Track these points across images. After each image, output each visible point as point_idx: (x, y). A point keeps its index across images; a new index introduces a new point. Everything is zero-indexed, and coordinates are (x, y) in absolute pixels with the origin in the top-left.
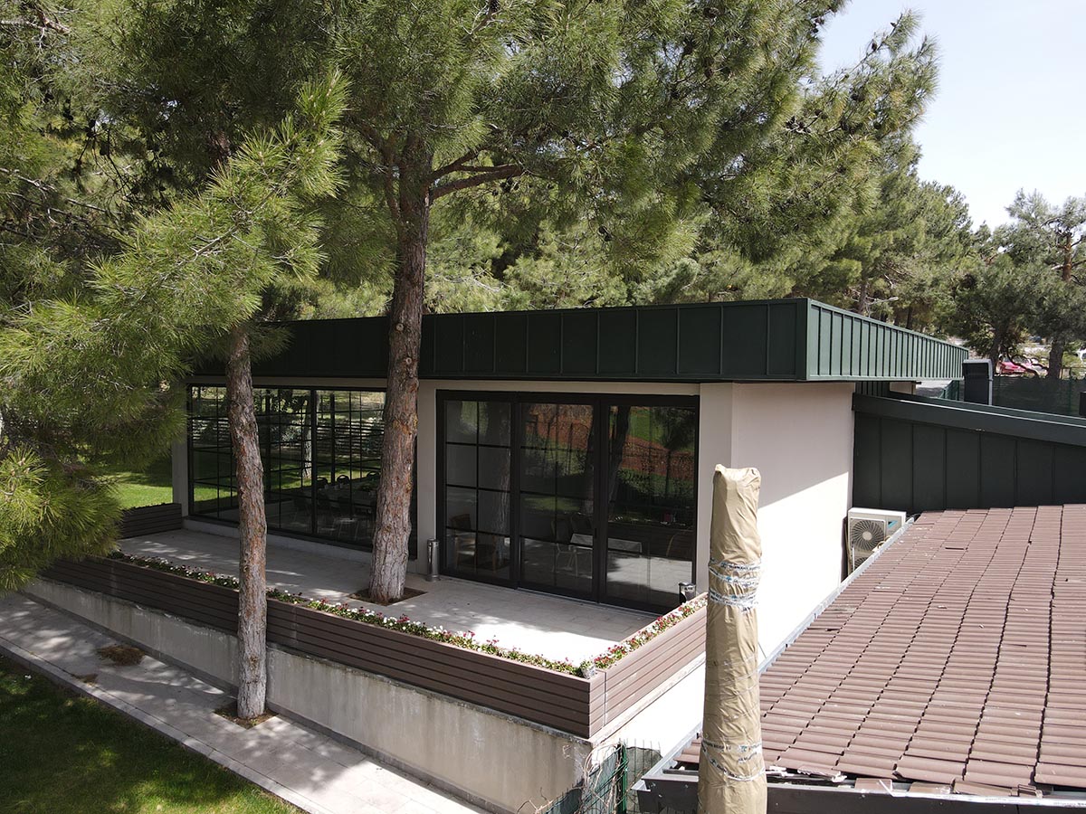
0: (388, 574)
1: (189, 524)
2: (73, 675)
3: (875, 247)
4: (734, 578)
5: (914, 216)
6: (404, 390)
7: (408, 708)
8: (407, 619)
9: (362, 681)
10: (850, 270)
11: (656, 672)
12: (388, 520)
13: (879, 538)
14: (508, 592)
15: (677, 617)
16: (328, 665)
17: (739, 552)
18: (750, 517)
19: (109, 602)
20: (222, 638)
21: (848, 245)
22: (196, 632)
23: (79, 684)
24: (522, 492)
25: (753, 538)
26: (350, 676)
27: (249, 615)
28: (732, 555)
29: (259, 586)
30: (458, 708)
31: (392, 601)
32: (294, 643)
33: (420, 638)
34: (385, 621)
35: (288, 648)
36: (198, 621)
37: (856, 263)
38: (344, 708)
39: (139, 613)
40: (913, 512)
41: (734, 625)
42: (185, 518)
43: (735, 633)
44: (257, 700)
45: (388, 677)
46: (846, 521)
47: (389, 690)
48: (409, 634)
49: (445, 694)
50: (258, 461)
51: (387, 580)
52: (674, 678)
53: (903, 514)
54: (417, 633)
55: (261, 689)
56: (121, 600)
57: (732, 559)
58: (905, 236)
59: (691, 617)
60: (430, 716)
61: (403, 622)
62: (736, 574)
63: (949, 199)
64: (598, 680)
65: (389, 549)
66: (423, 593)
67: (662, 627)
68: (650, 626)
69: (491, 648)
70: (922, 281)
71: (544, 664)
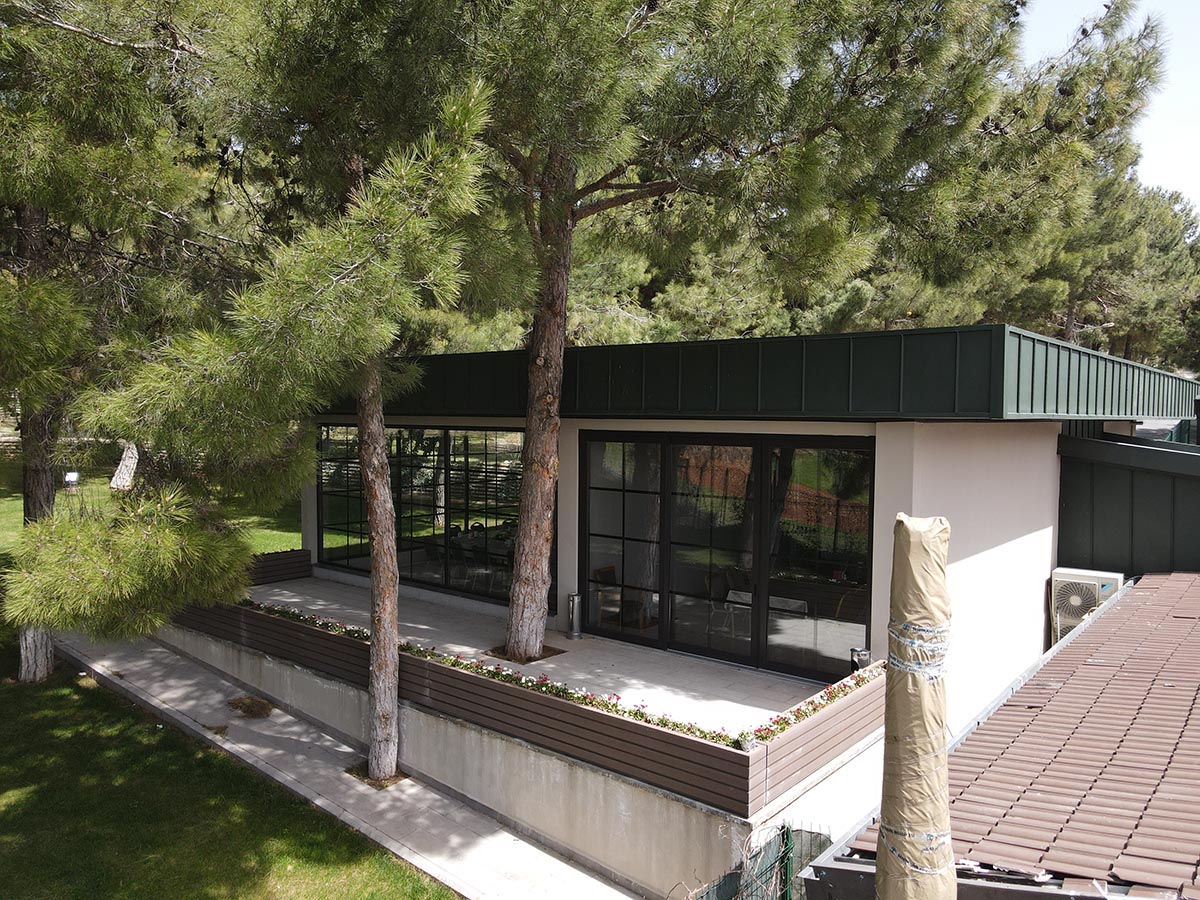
0: (526, 629)
1: (318, 572)
2: (204, 726)
3: (1085, 264)
4: (918, 642)
5: (1134, 227)
6: (544, 430)
7: (548, 776)
8: (546, 679)
9: (499, 744)
10: (1055, 292)
11: (822, 749)
12: (526, 571)
13: (1090, 603)
15: (849, 687)
16: (462, 725)
17: (924, 613)
18: (938, 574)
19: (239, 651)
20: (352, 693)
21: (1052, 263)
22: (325, 686)
23: (210, 736)
24: (672, 543)
25: (941, 597)
26: (486, 739)
27: (380, 669)
28: (917, 616)
29: (391, 640)
30: (601, 778)
31: (530, 659)
32: (427, 701)
33: (561, 700)
34: (523, 681)
35: (421, 706)
36: (329, 675)
37: (1062, 283)
38: (480, 772)
39: (269, 664)
40: (1133, 573)
41: (918, 696)
42: (315, 565)
43: (920, 705)
44: (388, 761)
45: (526, 741)
46: (1049, 583)
47: (527, 755)
48: (549, 696)
49: (588, 762)
50: (390, 505)
51: (525, 636)
52: (845, 756)
53: (1120, 577)
54: (557, 695)
55: (393, 749)
56: (251, 650)
57: (916, 620)
58: (1123, 251)
59: (864, 688)
60: (572, 778)
61: (542, 682)
62: (921, 637)
63: (1177, 208)
64: (758, 754)
65: (527, 603)
66: (563, 652)
67: (831, 697)
68: (818, 695)
69: (638, 714)
70: (1144, 303)
71: (698, 733)
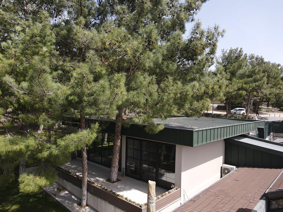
1: (77, 158)
2: (52, 194)
6: (117, 139)
7: (111, 209)
8: (112, 190)
9: (104, 202)
12: (114, 165)
14: (139, 181)
16: (98, 198)
17: (151, 196)
18: (153, 190)
19: (60, 178)
20: (79, 189)
22: (75, 187)
23: (53, 196)
25: (154, 194)
26: (101, 200)
27: (84, 186)
29: (86, 179)
30: (120, 210)
31: (114, 182)
32: (92, 192)
34: (108, 190)
35: (91, 193)
36: (76, 185)
37: (244, 92)
38: (100, 207)
39: (65, 181)
40: (238, 166)
41: (150, 208)
42: (77, 156)
44: (84, 203)
45: (108, 202)
46: (222, 167)
47: (108, 204)
49: (118, 207)
54: (113, 194)
55: (85, 200)
56: (62, 178)
59: (170, 194)
60: (115, 210)
62: (150, 200)
64: (144, 208)
65: (114, 171)
66: (121, 180)
67: (162, 196)
68: (160, 196)
69: (126, 199)
71: (135, 204)
